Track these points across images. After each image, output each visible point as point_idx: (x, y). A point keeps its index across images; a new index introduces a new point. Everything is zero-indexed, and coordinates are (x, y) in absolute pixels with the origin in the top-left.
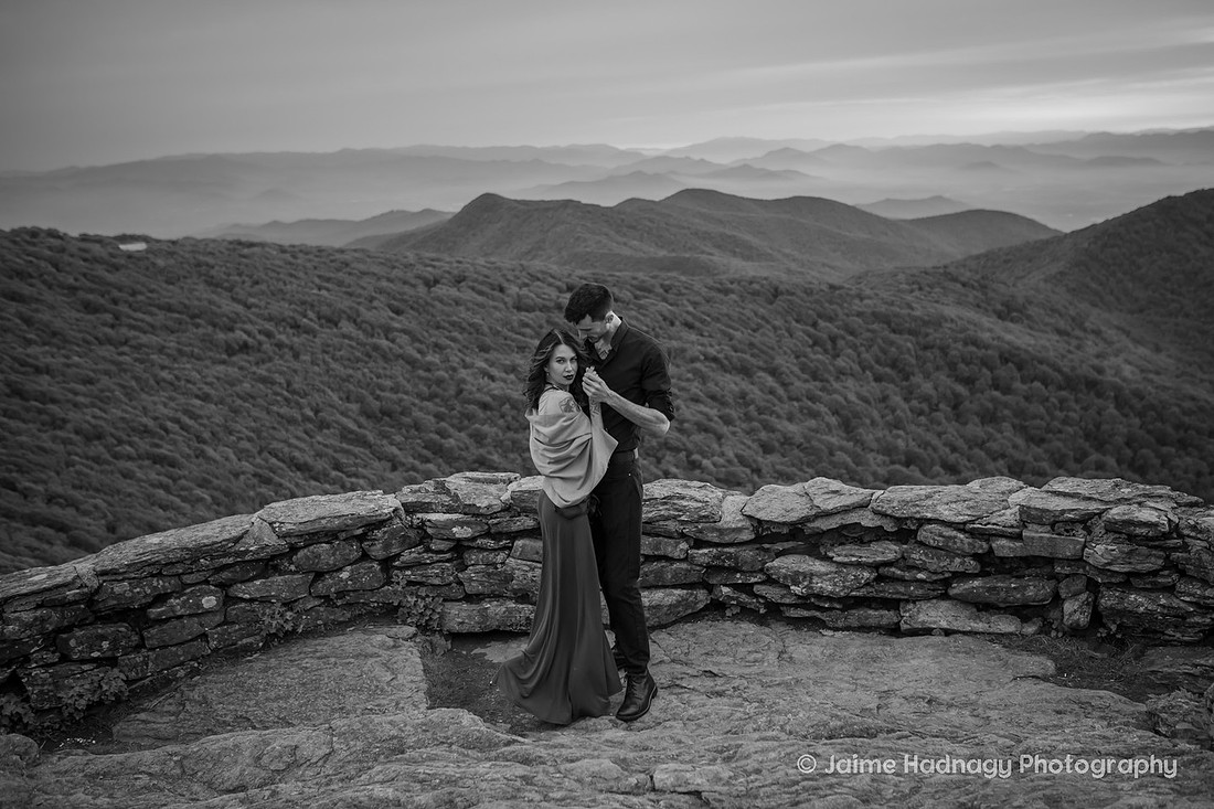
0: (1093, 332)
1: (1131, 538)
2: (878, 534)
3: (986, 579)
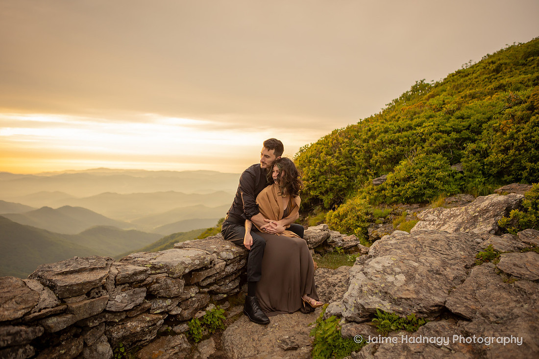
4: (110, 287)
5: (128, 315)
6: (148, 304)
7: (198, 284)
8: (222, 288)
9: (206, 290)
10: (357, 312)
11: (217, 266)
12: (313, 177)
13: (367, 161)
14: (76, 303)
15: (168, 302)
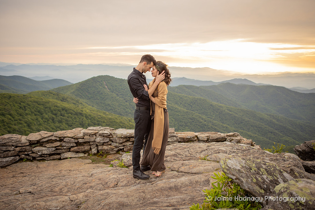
0: (80, 103)
1: (103, 136)
2: (56, 141)
3: (78, 147)
15: (117, 144)
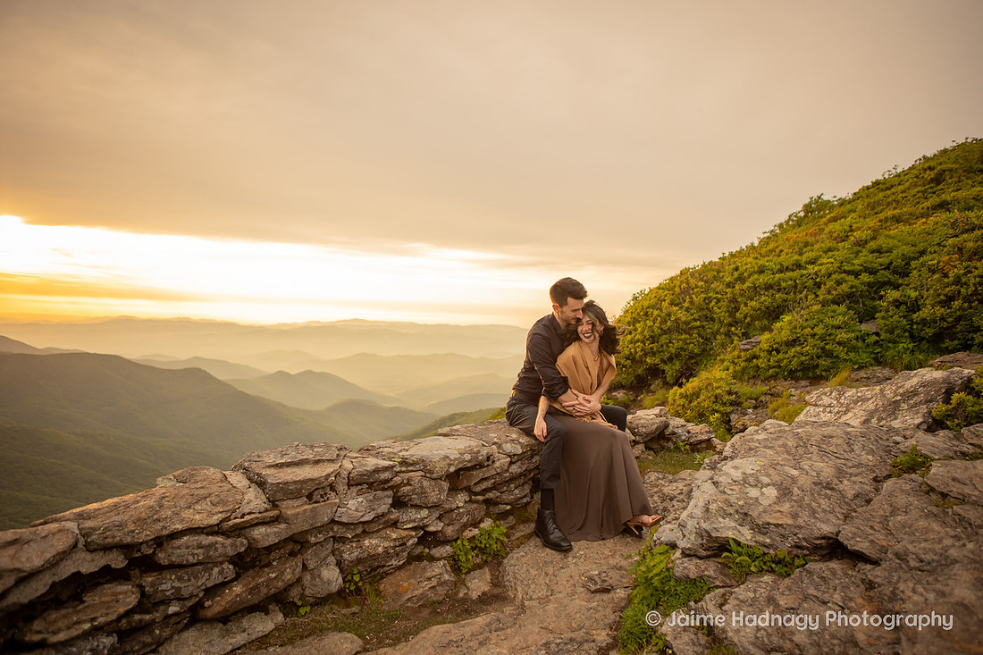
4: (342, 487)
5: (365, 528)
6: (395, 514)
7: (468, 489)
8: (504, 496)
9: (480, 498)
10: (700, 541)
11: (497, 464)
12: (651, 337)
13: (732, 313)
14: (292, 508)
15: (424, 513)
